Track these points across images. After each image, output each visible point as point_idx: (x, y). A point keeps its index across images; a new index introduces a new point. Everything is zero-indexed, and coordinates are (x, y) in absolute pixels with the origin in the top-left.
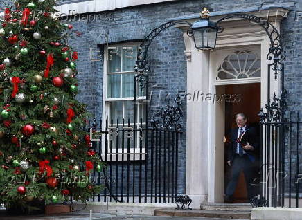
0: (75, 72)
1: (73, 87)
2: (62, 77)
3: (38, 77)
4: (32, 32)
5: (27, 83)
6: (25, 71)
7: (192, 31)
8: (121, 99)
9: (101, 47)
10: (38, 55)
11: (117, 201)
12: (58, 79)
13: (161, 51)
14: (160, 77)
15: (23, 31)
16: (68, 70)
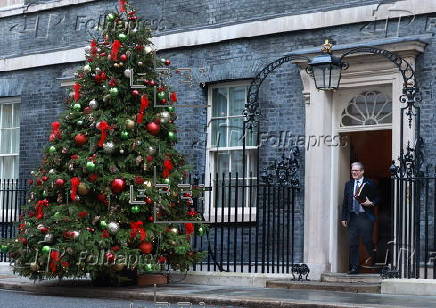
0: (173, 116)
1: (171, 134)
2: (158, 123)
3: (131, 123)
4: (122, 69)
5: (116, 130)
6: (114, 115)
7: (312, 67)
8: (228, 148)
10: (130, 96)
11: (221, 270)
12: (153, 125)
13: (275, 92)
14: (273, 122)
15: (113, 69)
16: (165, 114)
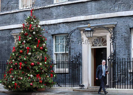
0: (46, 45)
1: (46, 50)
2: (43, 47)
3: (35, 47)
4: (32, 32)
5: (32, 49)
6: (31, 45)
8: (59, 52)
9: (53, 35)
10: (35, 39)
12: (41, 48)
15: (30, 32)
16: (44, 44)
